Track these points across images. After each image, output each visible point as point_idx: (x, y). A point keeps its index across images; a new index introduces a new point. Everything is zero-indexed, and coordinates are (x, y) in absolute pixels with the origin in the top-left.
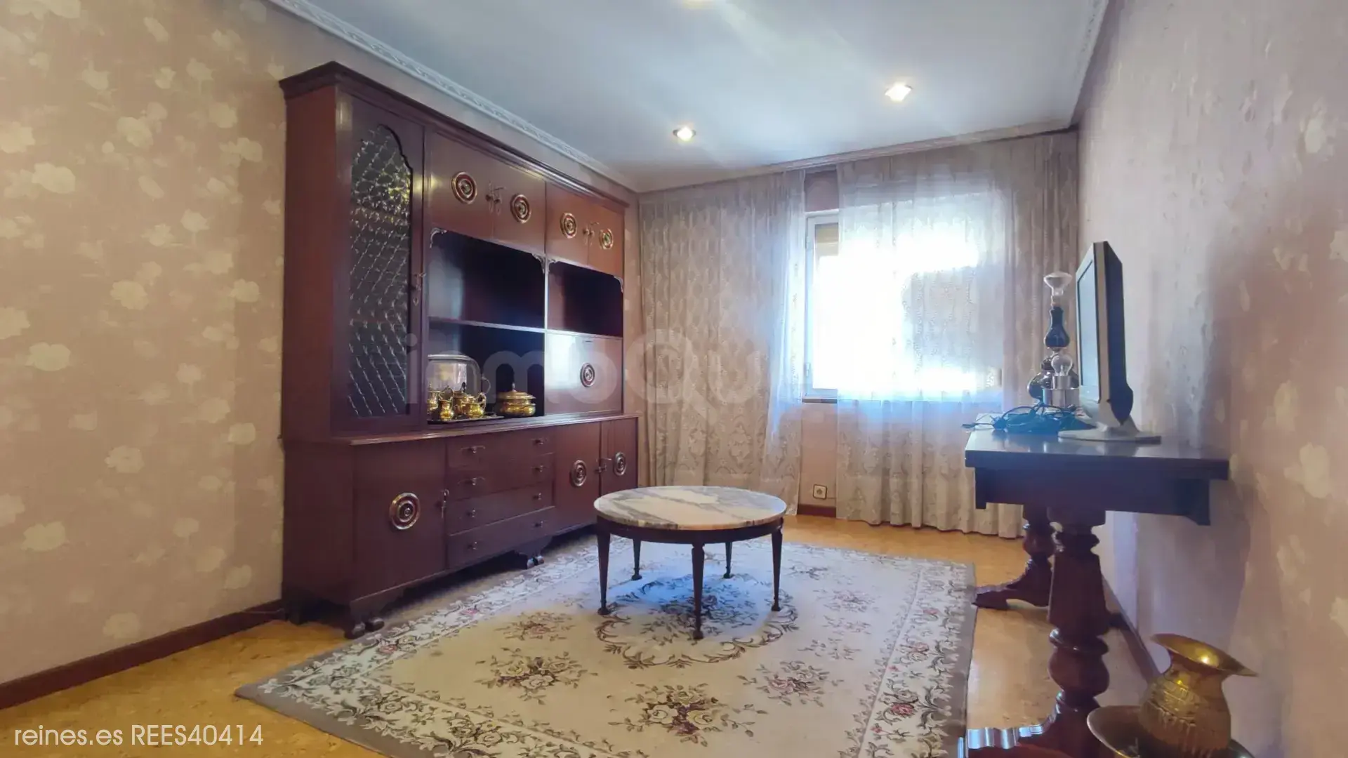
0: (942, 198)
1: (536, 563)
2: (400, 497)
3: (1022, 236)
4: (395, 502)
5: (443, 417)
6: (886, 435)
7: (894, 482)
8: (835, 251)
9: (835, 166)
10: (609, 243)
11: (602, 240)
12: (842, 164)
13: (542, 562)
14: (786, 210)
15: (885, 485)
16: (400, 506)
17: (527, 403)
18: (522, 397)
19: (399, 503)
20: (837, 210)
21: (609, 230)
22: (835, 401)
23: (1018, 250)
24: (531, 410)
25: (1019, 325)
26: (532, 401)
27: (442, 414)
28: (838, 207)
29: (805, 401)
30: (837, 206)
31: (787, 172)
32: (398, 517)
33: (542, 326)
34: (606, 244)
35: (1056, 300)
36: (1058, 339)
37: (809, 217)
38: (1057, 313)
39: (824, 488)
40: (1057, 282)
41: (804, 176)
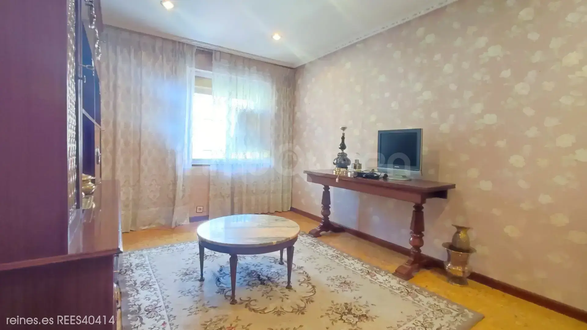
7: (236, 199)
9: (212, 50)
15: (232, 201)
28: (211, 71)
29: (193, 165)
31: (188, 44)
35: (344, 134)
36: (343, 147)
37: (196, 71)
38: (343, 138)
39: (202, 207)
40: (344, 129)
41: (196, 49)
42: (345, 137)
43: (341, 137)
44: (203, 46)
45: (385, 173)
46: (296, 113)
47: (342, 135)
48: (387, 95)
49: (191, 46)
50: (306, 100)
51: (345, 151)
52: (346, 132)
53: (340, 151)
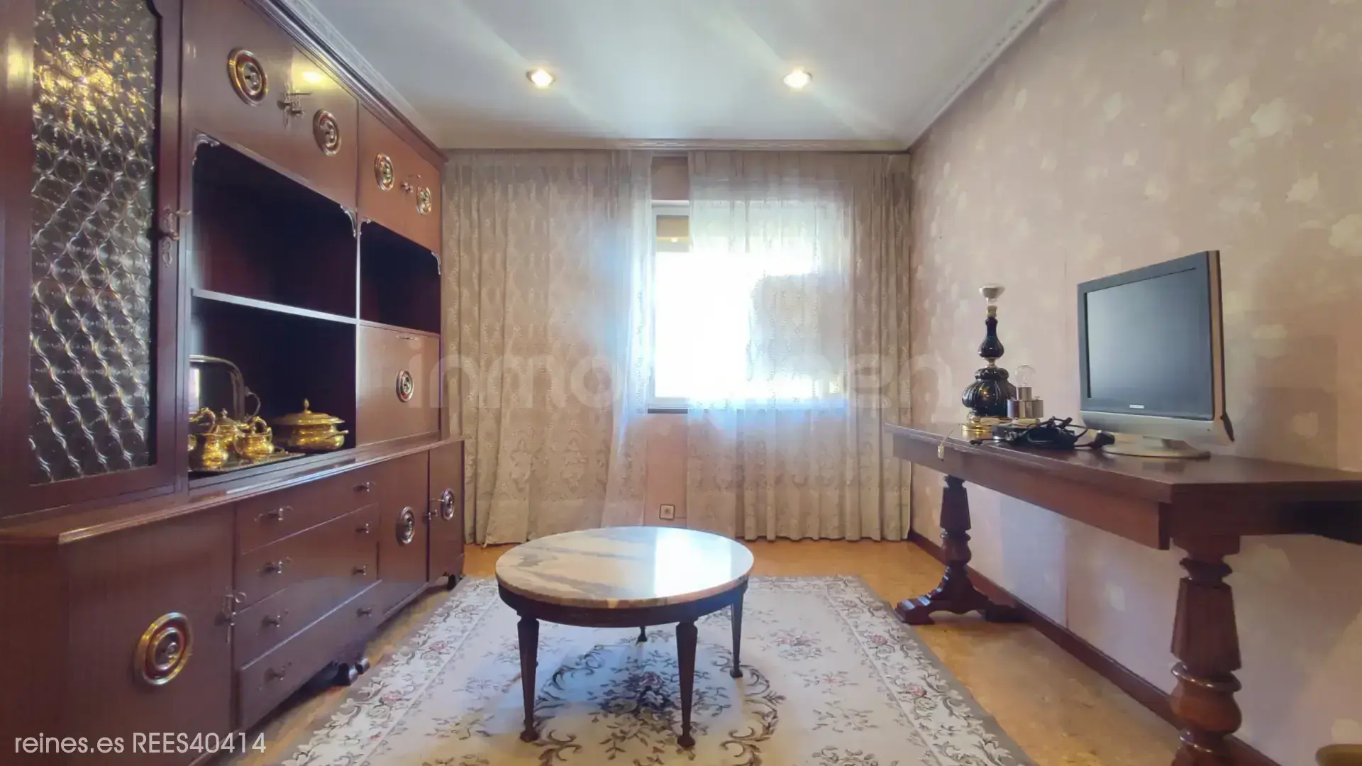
0: (794, 202)
1: (361, 670)
2: (154, 626)
3: (863, 248)
4: (146, 637)
5: (208, 463)
6: (740, 445)
7: (749, 495)
8: (683, 248)
9: (686, 152)
10: (426, 207)
11: (419, 201)
12: (694, 152)
13: (368, 666)
14: (630, 195)
15: (740, 499)
16: (156, 643)
17: (332, 430)
18: (324, 422)
19: (153, 638)
20: (686, 202)
21: (428, 189)
22: (685, 412)
23: (859, 261)
24: (339, 440)
25: (860, 336)
26: (340, 428)
27: (205, 457)
28: (688, 199)
29: (650, 411)
30: (685, 197)
31: (633, 151)
32: (153, 660)
33: (353, 315)
34: (423, 206)
35: (992, 310)
36: (992, 349)
37: (654, 206)
38: (992, 324)
39: (672, 507)
40: (992, 293)
41: (654, 158)
42: (996, 318)
43: (986, 318)
44: (664, 146)
45: (1100, 431)
46: (916, 270)
47: (985, 315)
48: (1130, 160)
49: (640, 153)
50: (934, 229)
51: (1000, 363)
52: (999, 303)
53: (985, 364)
